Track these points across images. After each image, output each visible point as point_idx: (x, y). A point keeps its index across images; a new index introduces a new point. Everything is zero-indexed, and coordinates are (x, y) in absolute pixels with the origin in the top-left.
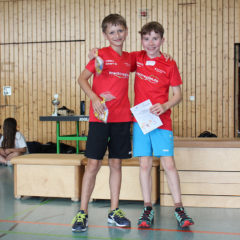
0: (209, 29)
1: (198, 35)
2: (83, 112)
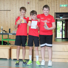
2: (10, 32)
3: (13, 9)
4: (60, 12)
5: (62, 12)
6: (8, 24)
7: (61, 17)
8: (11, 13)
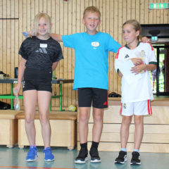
0: (116, 13)
1: (108, 17)
2: (16, 76)
3: (25, 15)
4: (151, 23)
5: (155, 23)
6: (13, 54)
7: (153, 38)
8: (21, 25)
